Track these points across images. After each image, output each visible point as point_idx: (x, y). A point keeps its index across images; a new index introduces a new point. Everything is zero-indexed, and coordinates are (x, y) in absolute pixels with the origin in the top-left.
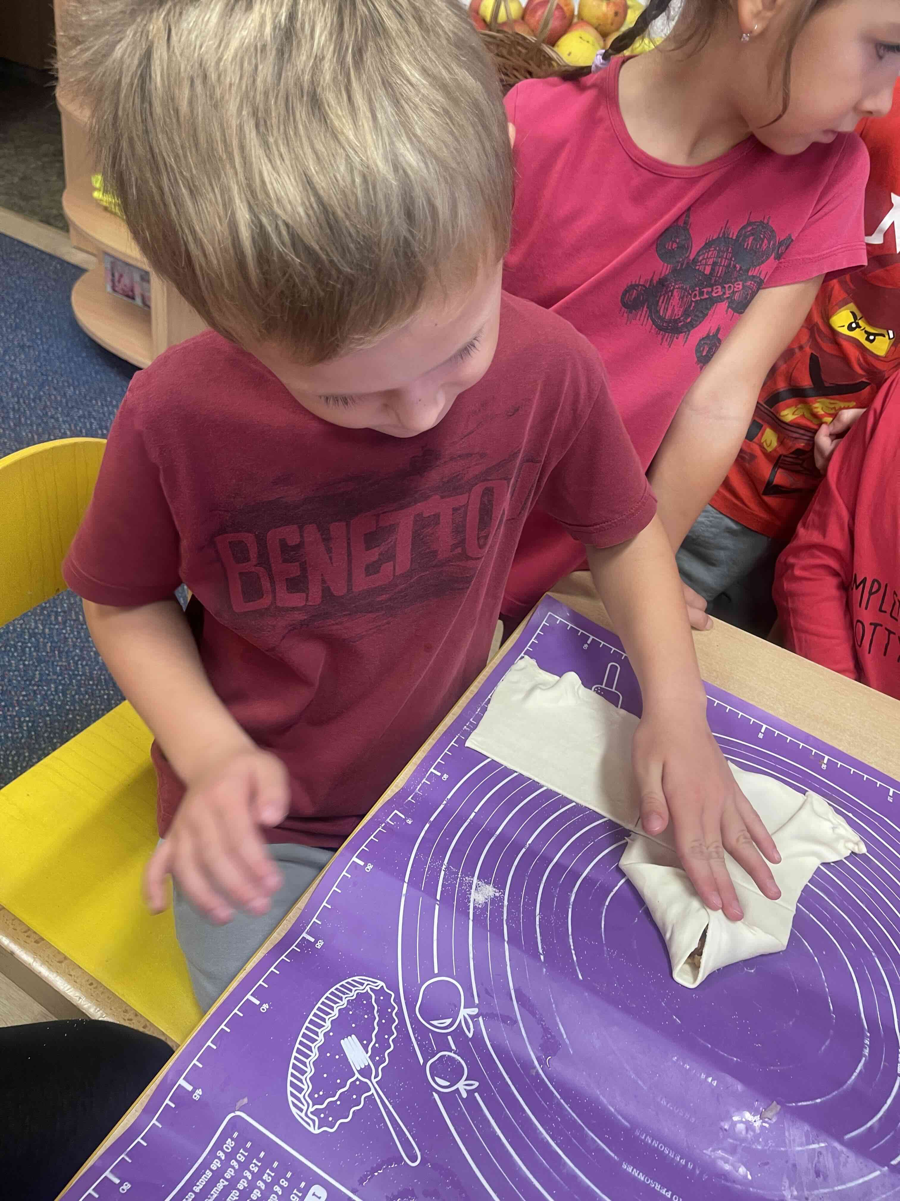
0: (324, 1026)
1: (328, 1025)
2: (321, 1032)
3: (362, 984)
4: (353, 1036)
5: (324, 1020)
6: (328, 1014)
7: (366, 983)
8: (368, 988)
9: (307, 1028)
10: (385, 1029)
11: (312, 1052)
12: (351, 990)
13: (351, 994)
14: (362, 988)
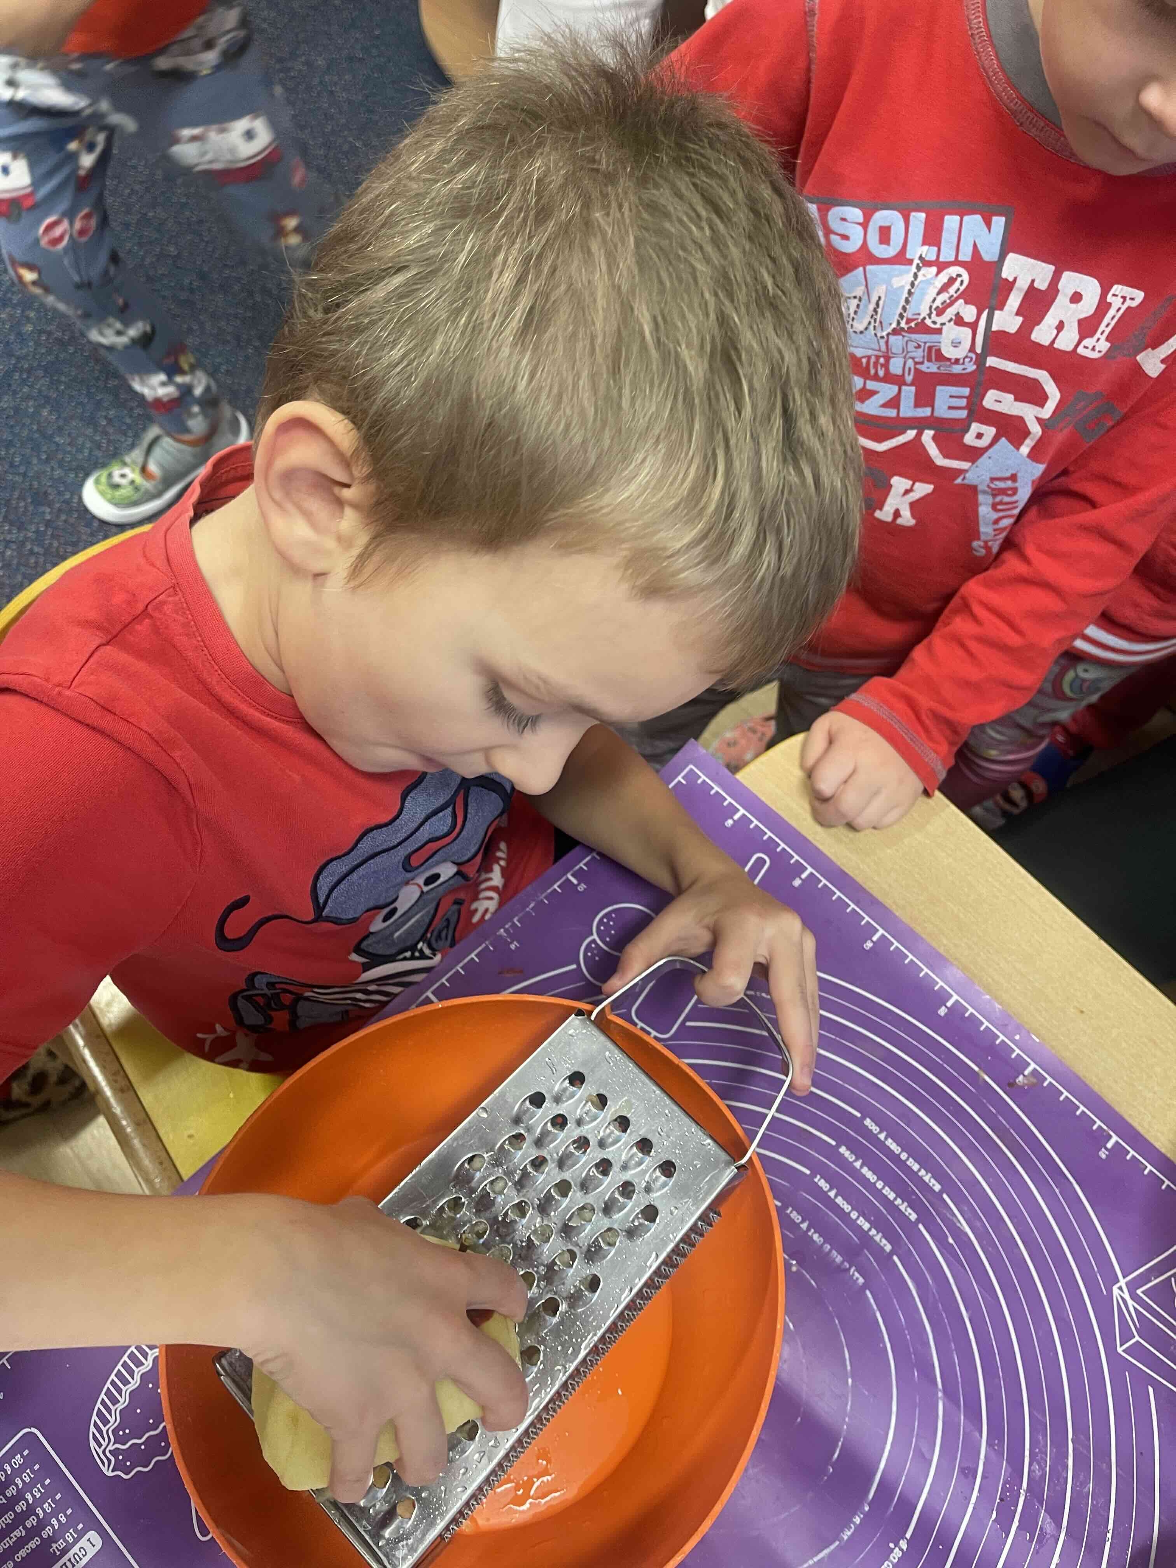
11: (133, 1378)
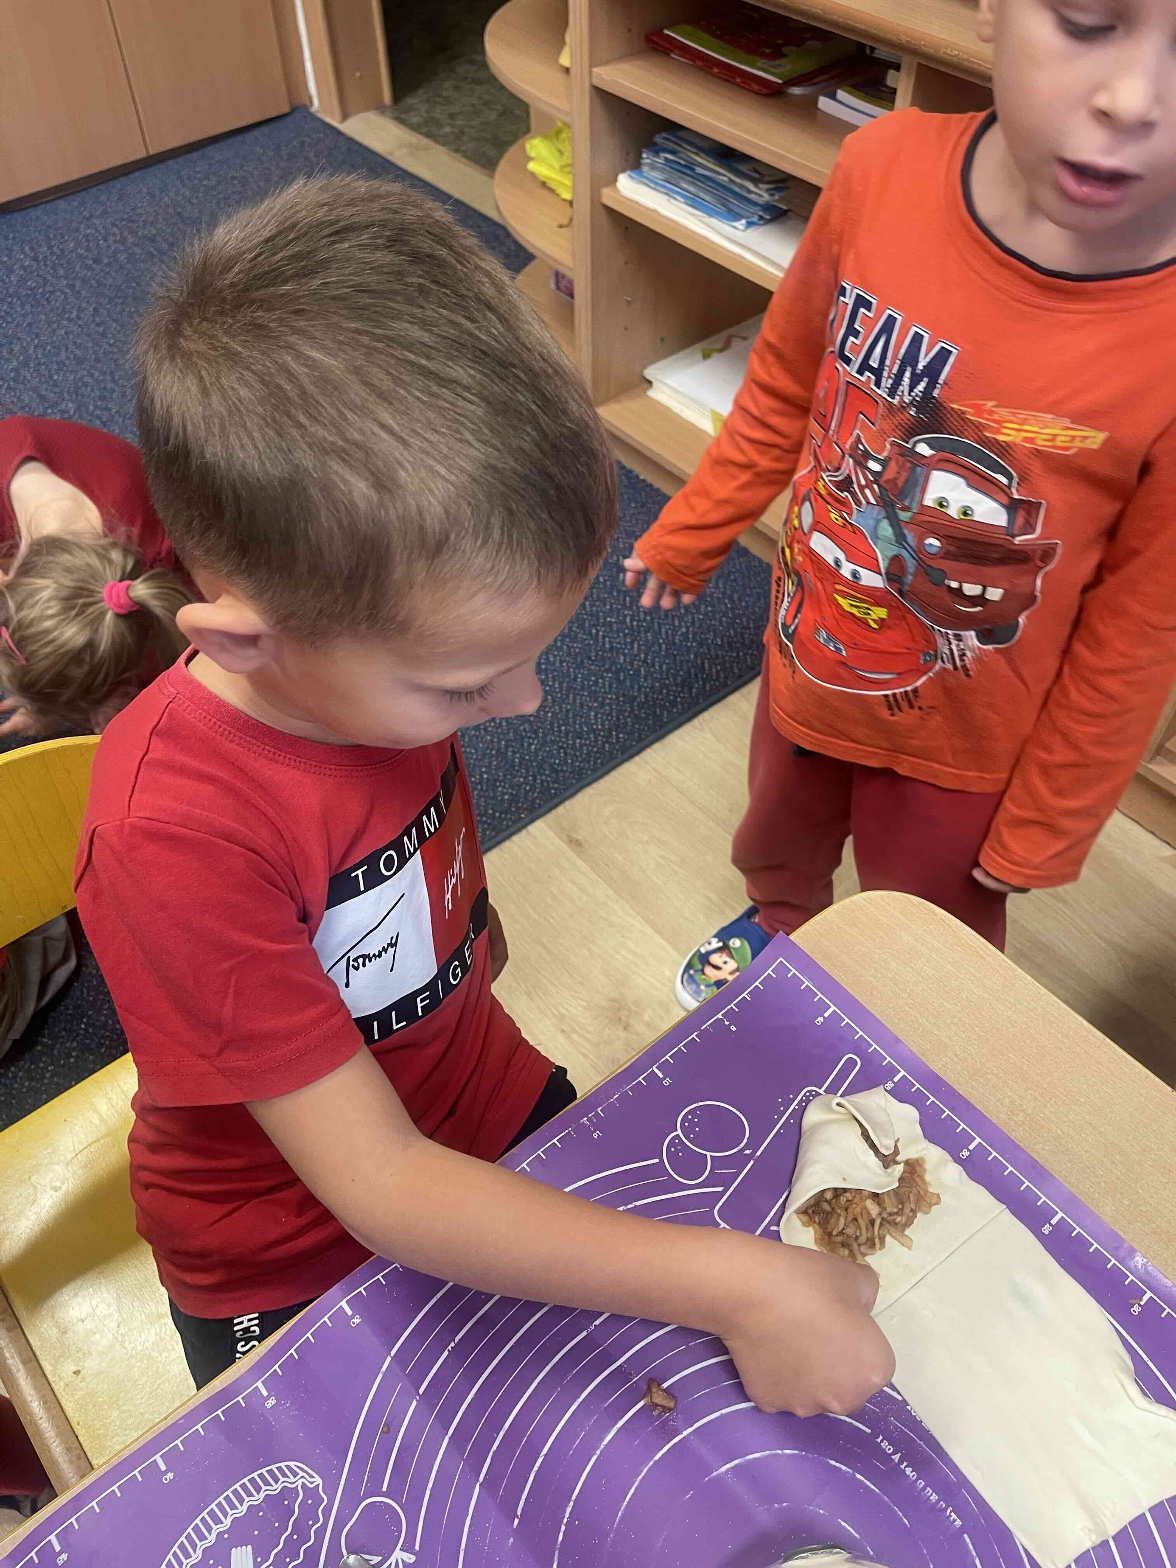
0: (222, 1523)
1: (227, 1523)
2: (216, 1529)
3: (295, 1474)
4: (249, 1547)
5: (225, 1515)
6: (233, 1507)
7: (301, 1474)
8: (299, 1483)
9: (203, 1520)
10: (291, 1550)
11: (195, 1552)
12: (276, 1480)
13: (275, 1487)
14: (293, 1480)
